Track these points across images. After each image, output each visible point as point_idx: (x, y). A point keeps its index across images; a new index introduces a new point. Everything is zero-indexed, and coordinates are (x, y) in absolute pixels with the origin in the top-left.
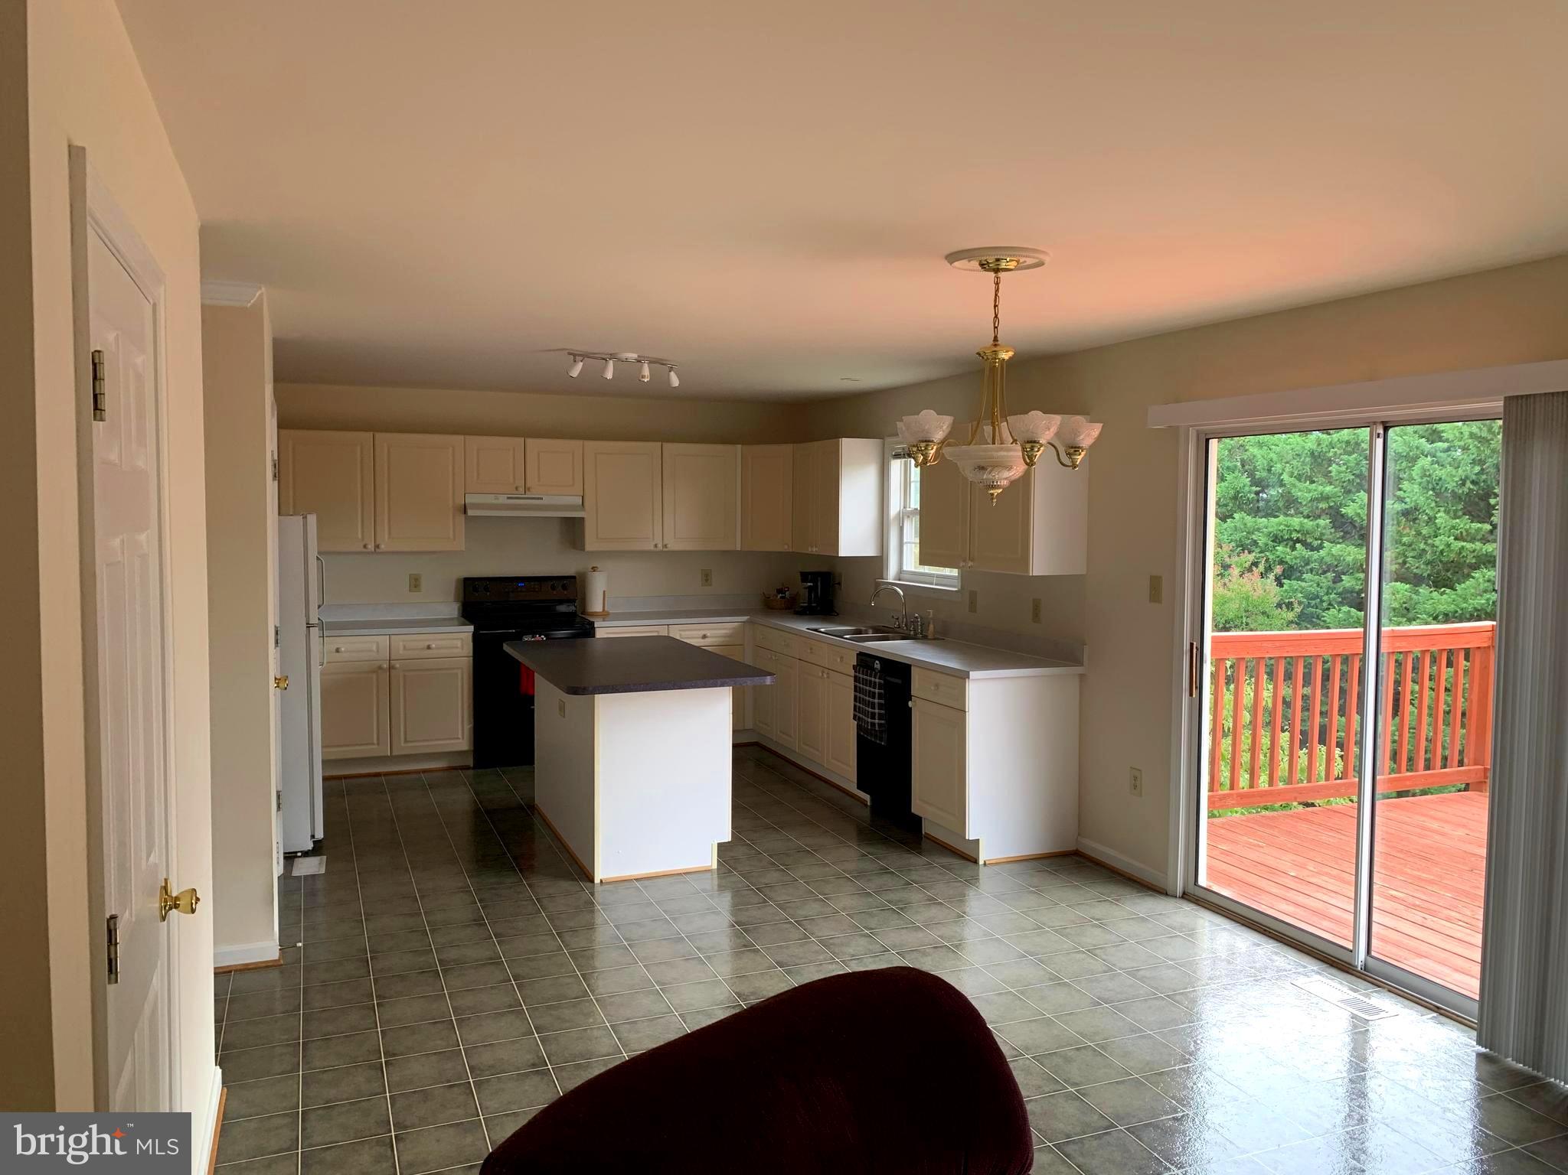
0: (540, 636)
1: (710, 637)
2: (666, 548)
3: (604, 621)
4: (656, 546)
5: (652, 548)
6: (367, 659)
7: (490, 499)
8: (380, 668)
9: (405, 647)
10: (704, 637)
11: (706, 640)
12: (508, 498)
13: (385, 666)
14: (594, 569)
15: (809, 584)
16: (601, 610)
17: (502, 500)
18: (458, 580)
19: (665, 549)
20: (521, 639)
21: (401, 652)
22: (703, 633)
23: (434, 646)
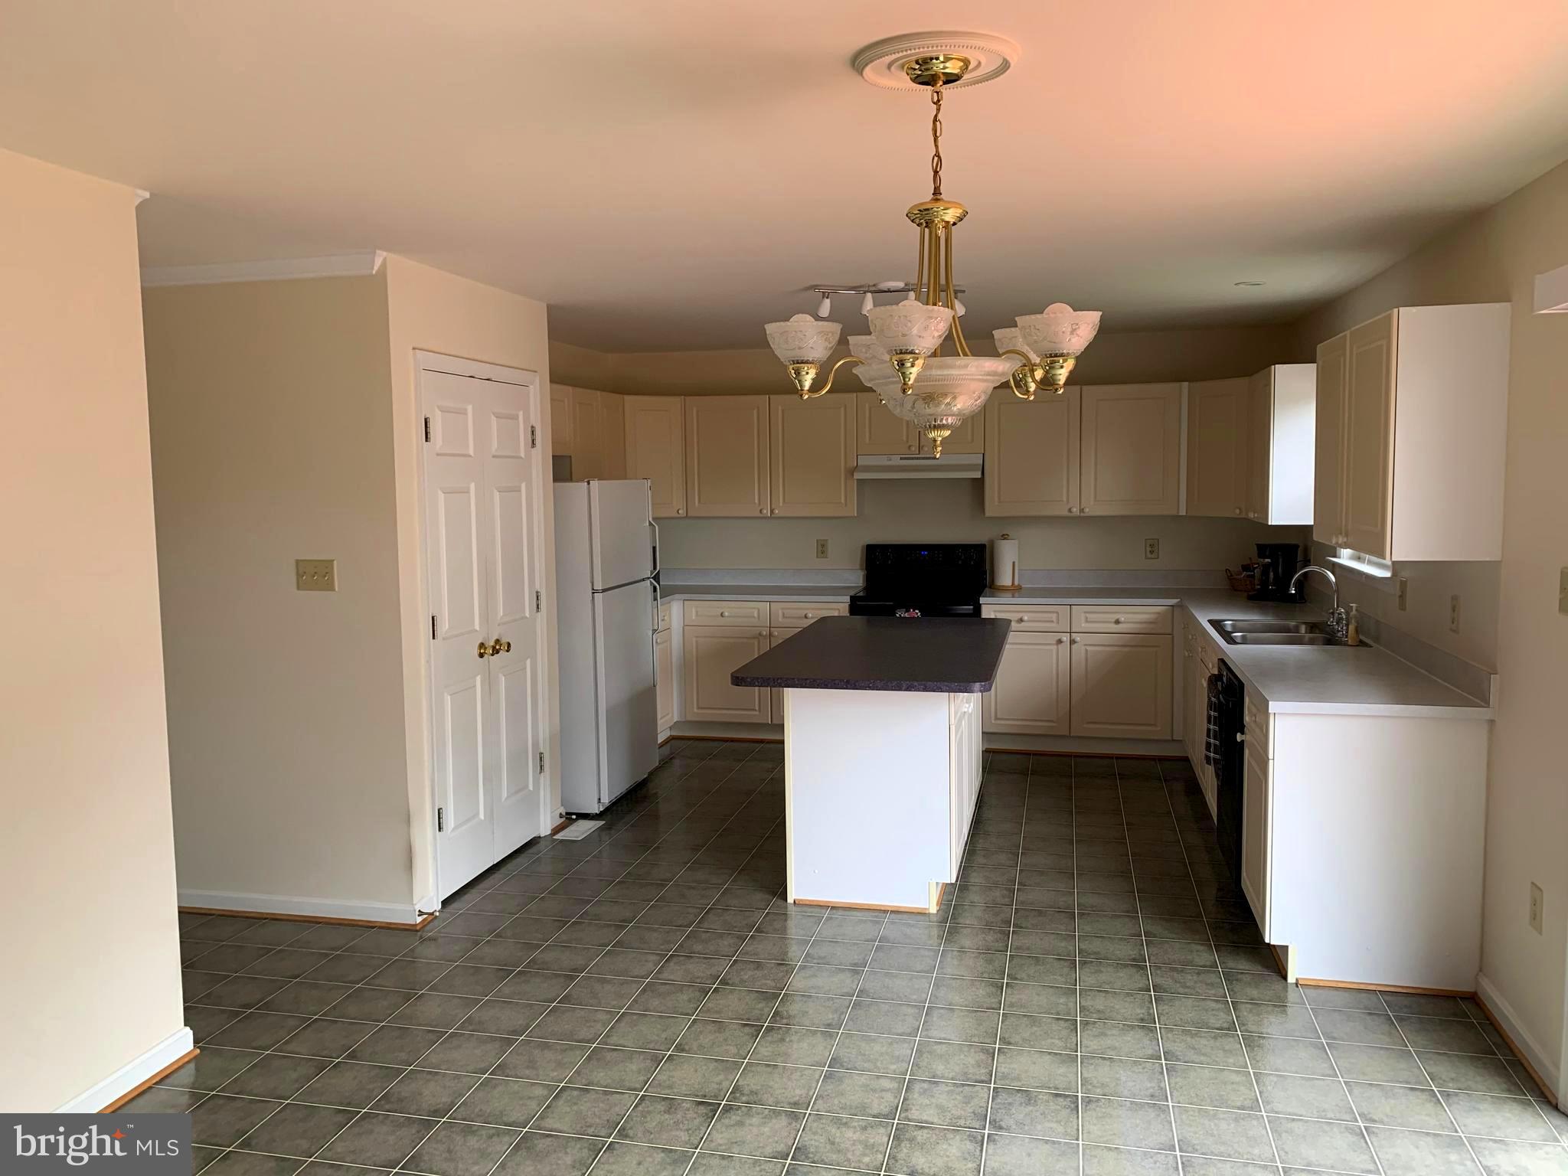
0: (914, 611)
1: (1124, 622)
2: (1083, 512)
3: (1013, 597)
4: (1070, 510)
5: (1065, 513)
6: (746, 625)
7: (883, 461)
8: (760, 634)
9: (784, 617)
10: (1117, 622)
11: (1120, 625)
12: (901, 459)
13: (765, 633)
14: (1005, 537)
15: (1267, 560)
16: (1010, 584)
17: (896, 461)
18: (863, 546)
19: (1082, 514)
20: (894, 614)
21: (780, 620)
22: (1116, 616)
23: (810, 615)
